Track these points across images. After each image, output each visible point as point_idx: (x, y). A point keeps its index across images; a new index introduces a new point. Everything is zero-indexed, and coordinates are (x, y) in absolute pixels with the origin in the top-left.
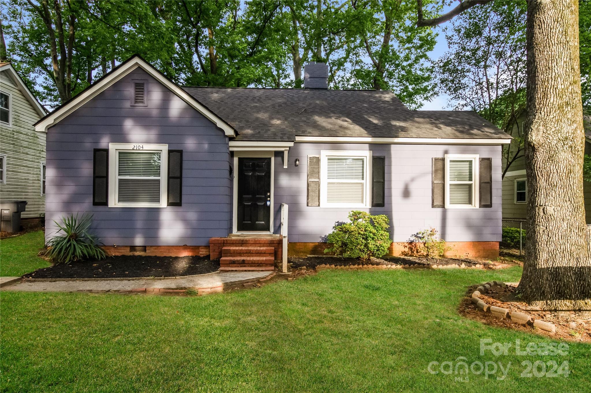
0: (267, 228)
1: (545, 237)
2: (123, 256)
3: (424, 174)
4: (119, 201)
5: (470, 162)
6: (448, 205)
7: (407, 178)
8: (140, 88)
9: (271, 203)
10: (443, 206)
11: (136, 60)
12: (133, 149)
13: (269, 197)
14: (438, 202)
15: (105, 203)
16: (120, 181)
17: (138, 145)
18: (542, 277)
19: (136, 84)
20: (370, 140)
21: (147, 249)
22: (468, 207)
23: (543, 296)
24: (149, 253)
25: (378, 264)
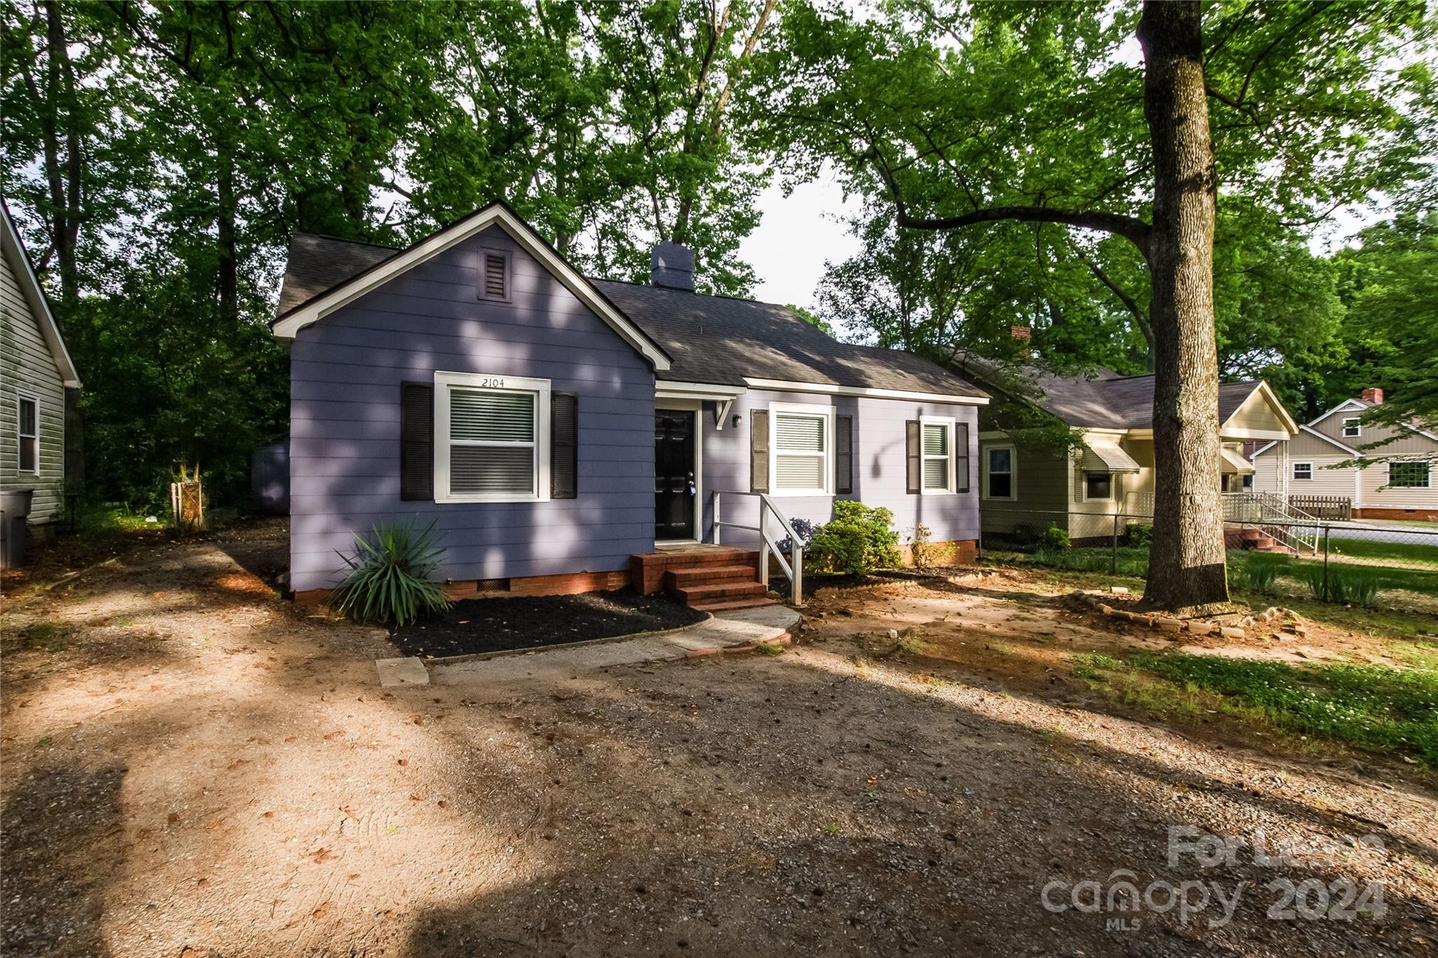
0: (689, 534)
1: (1192, 531)
2: (465, 601)
3: (895, 443)
4: (452, 490)
5: (944, 429)
6: (924, 491)
7: (876, 448)
8: (498, 264)
9: (698, 491)
10: (918, 492)
11: (497, 211)
12: (484, 387)
13: (693, 479)
14: (913, 487)
15: (427, 494)
16: (453, 448)
17: (493, 377)
18: (1188, 578)
19: (489, 256)
20: (835, 389)
21: (512, 583)
22: (942, 492)
23: (1191, 601)
24: (516, 591)
25: (874, 582)
